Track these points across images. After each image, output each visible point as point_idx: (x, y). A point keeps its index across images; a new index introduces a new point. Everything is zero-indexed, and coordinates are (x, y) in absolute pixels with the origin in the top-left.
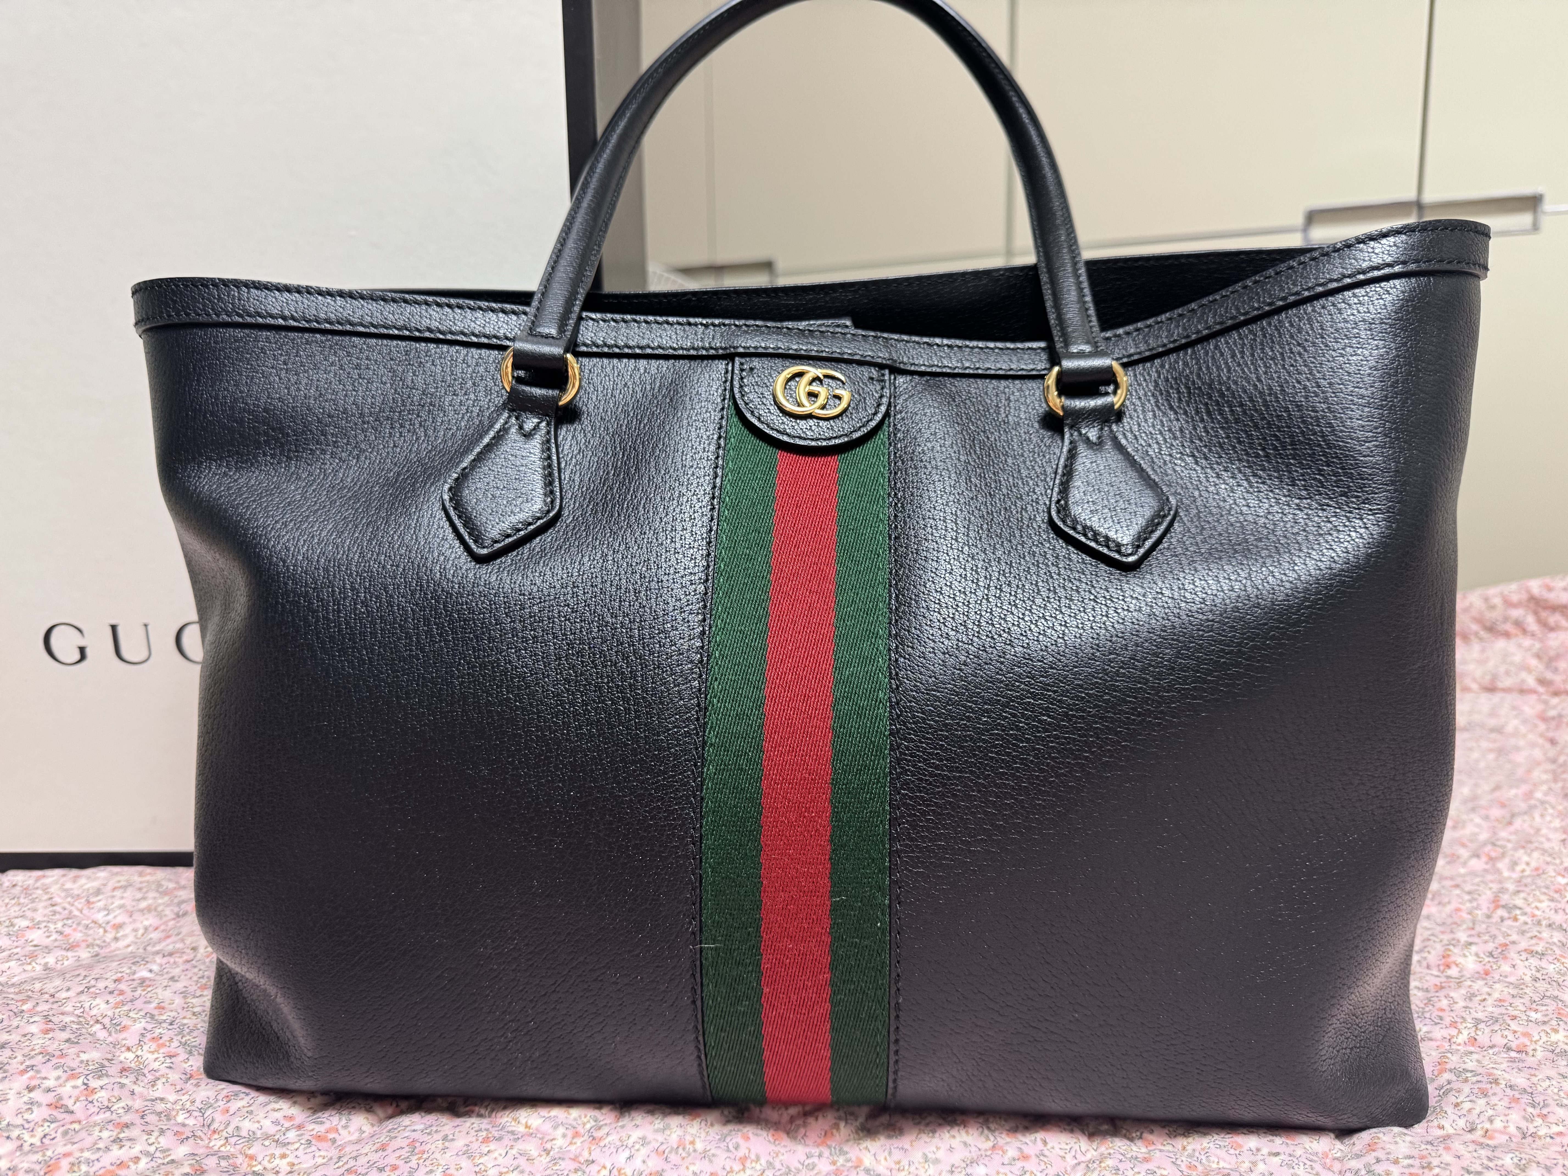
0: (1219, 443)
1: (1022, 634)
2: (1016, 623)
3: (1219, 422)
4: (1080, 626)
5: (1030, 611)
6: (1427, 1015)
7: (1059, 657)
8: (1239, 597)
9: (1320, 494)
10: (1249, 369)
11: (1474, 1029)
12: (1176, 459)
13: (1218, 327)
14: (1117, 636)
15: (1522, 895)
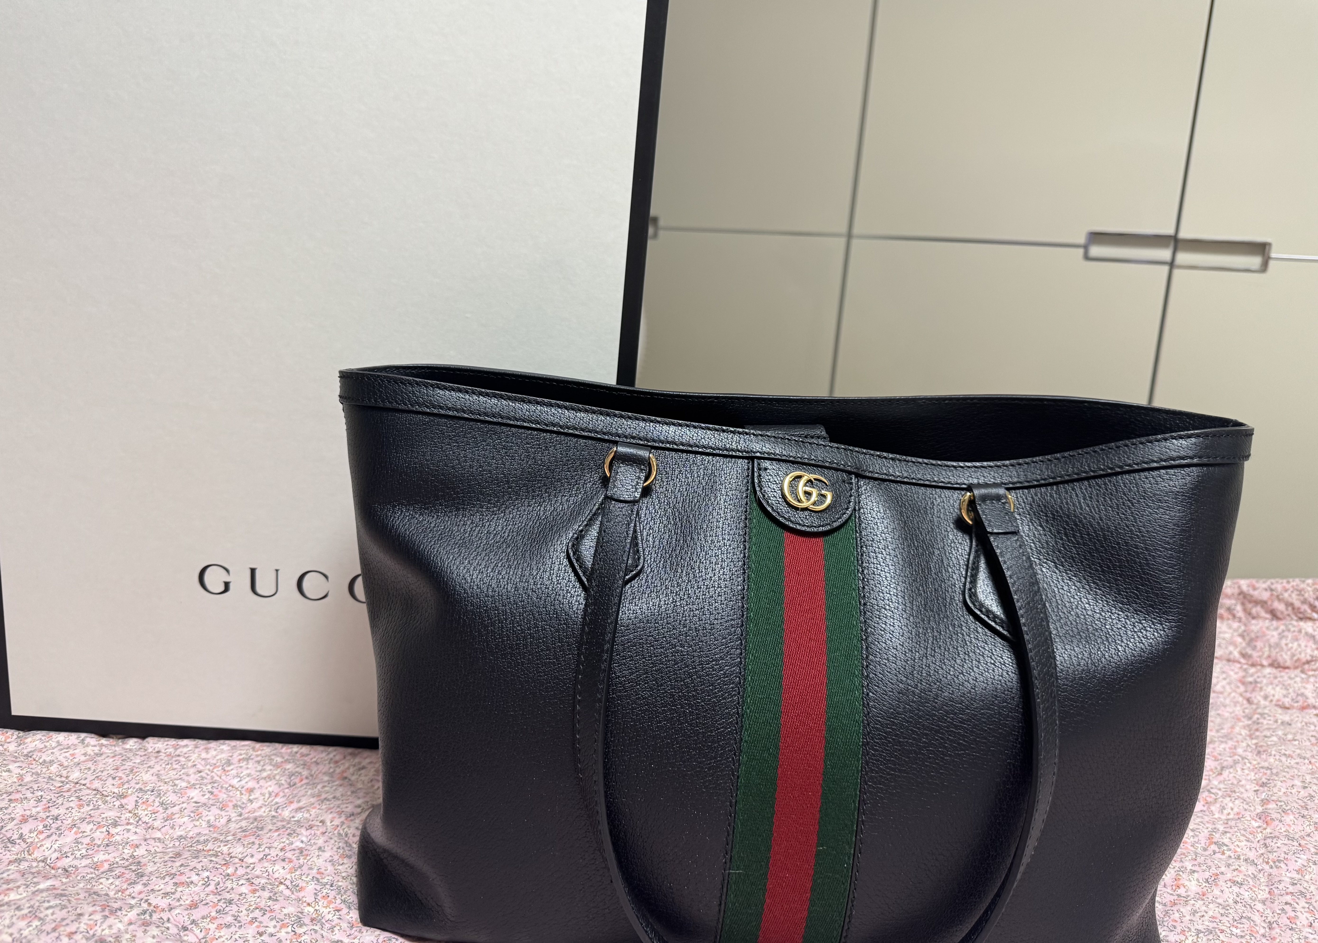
0: (1072, 557)
1: (949, 684)
2: (945, 676)
3: (1073, 543)
4: (985, 681)
5: (954, 668)
6: (1166, 924)
7: (972, 702)
8: (1083, 670)
9: (1137, 604)
10: (1095, 510)
11: (1196, 937)
12: (1044, 563)
13: (1076, 476)
14: (1008, 691)
15: (1228, 835)
